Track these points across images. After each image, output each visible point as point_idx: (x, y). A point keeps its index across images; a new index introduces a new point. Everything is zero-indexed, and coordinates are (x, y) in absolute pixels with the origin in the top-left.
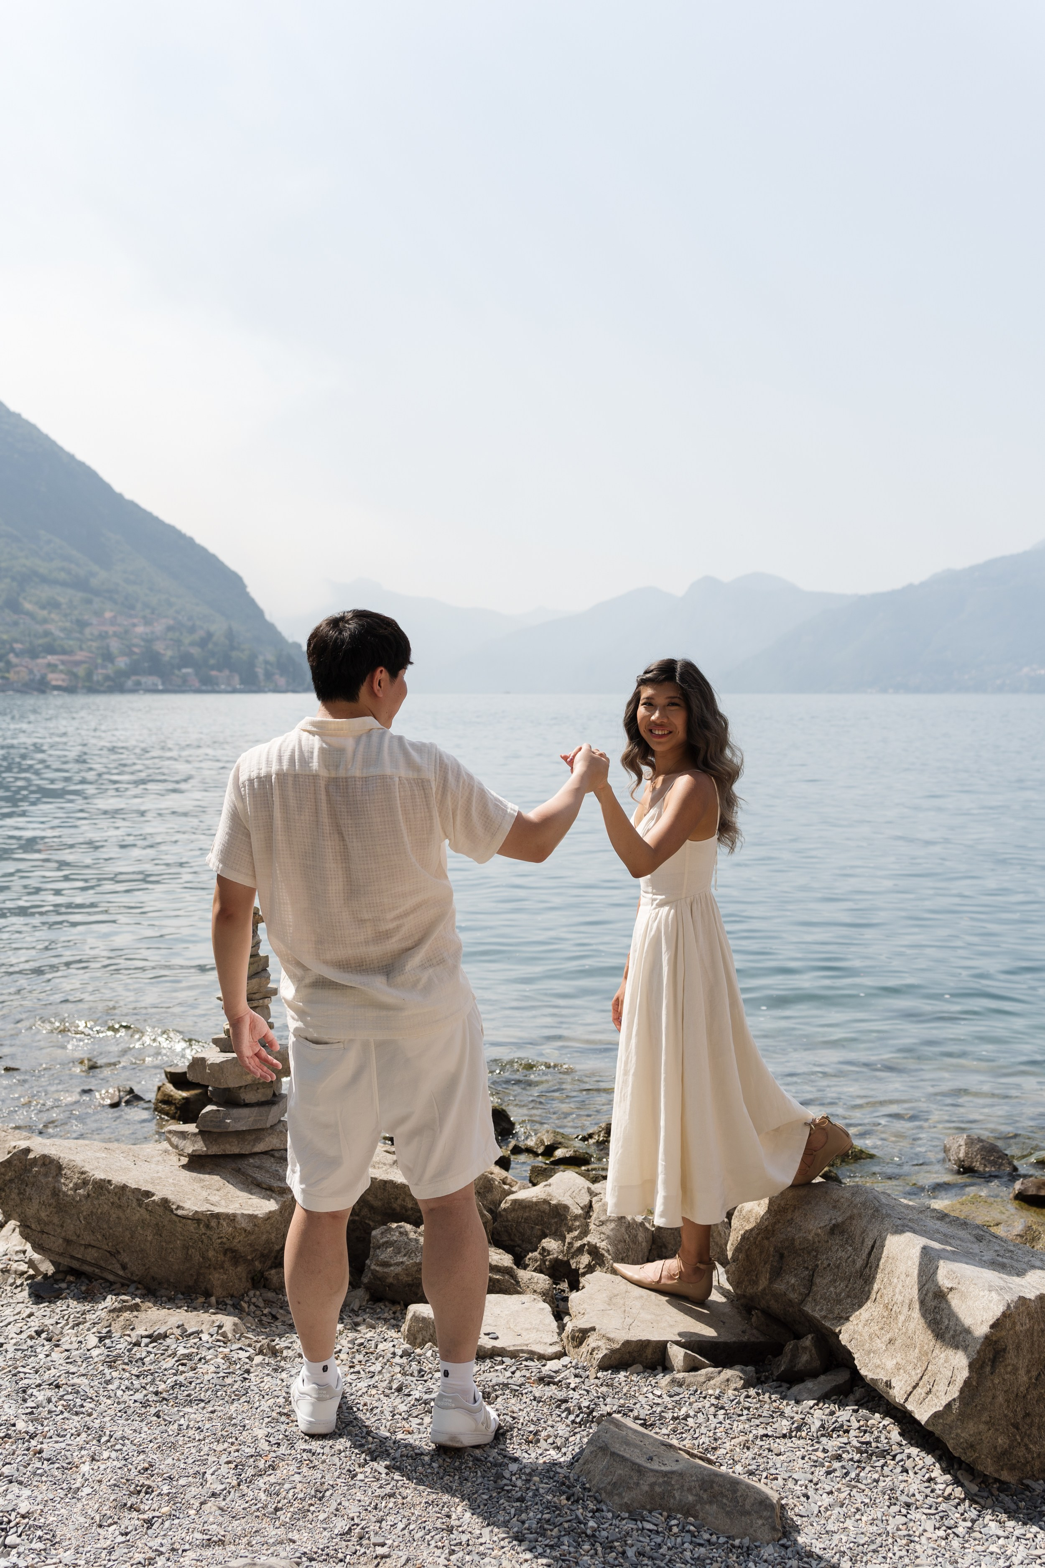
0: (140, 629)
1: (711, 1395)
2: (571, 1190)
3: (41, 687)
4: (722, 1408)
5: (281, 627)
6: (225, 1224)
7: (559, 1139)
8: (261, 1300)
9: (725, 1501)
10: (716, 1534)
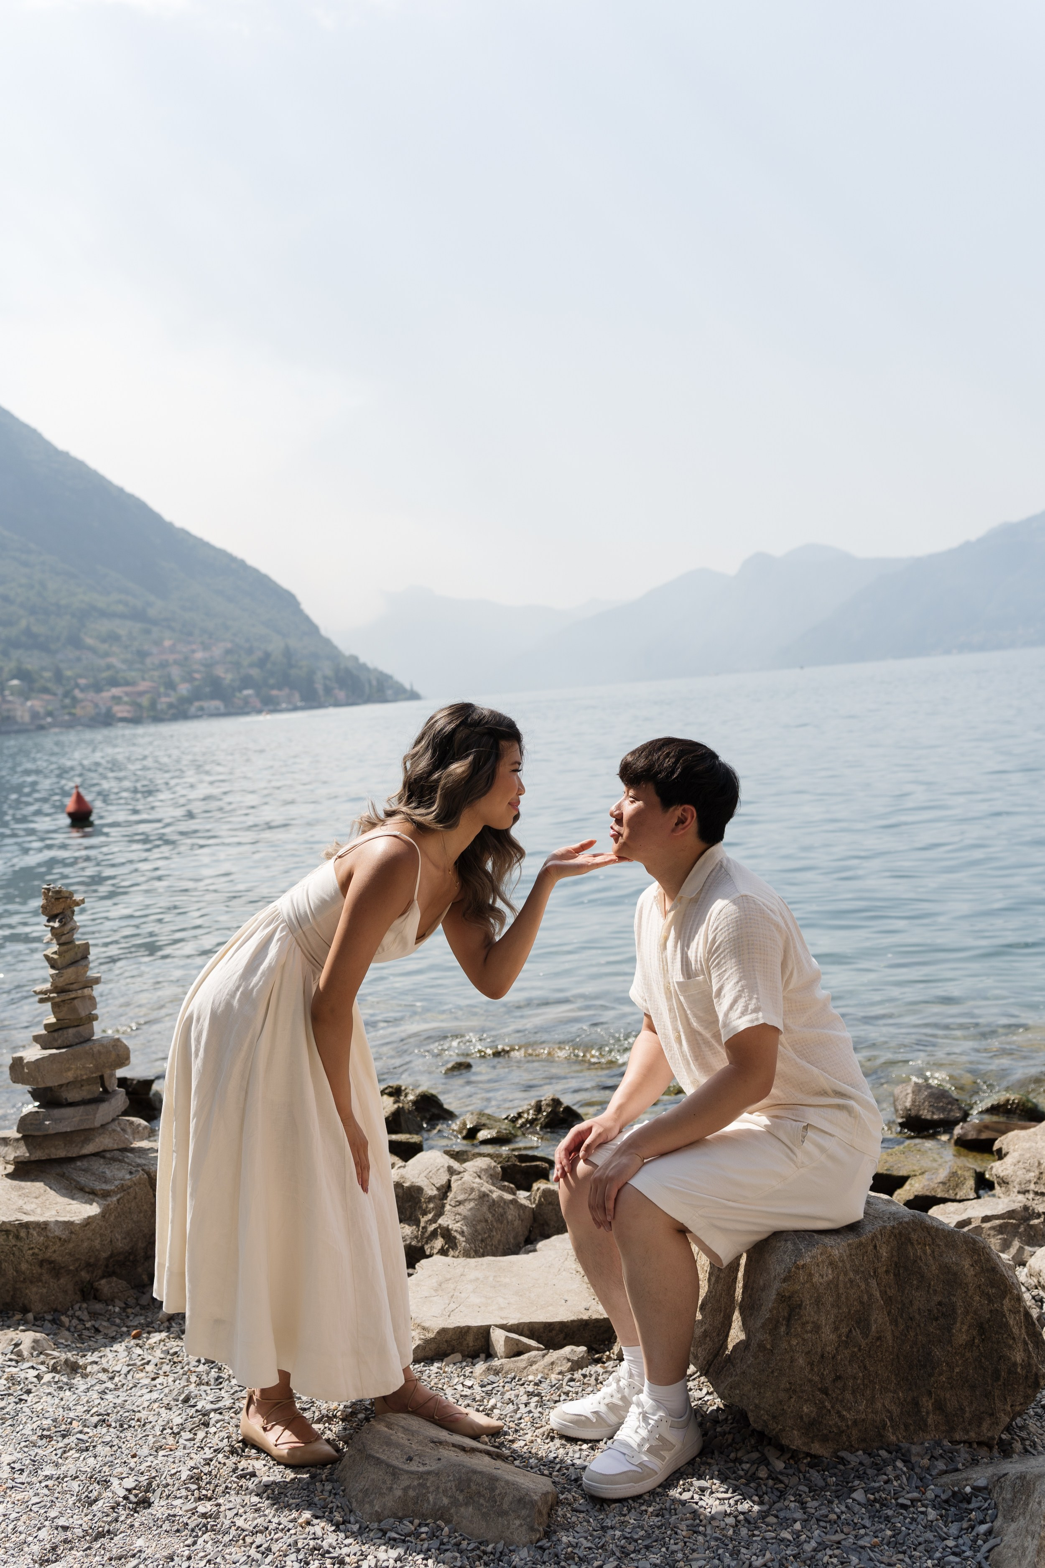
0: (199, 655)
1: (530, 1382)
2: (428, 1170)
3: (106, 720)
4: (539, 1395)
5: (338, 641)
6: (35, 1233)
7: (484, 1120)
8: (86, 1313)
9: (482, 1501)
10: (469, 1540)
